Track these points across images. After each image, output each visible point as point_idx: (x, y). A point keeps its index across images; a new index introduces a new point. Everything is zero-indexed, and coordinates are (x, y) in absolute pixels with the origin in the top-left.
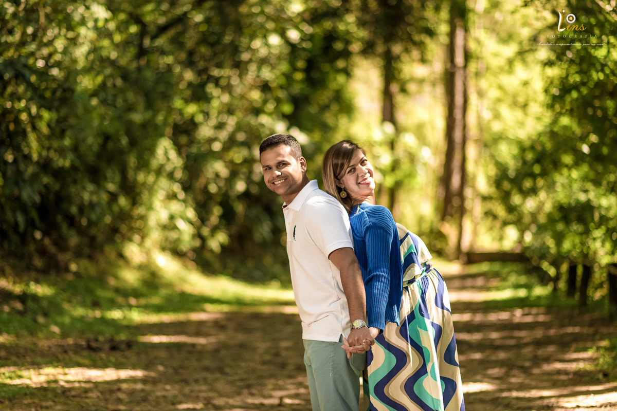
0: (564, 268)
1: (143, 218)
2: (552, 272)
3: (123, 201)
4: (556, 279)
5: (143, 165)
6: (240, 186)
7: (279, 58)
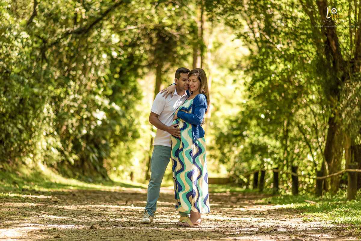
0: (252, 177)
1: (34, 144)
2: (245, 180)
3: (24, 136)
4: (247, 184)
5: (36, 117)
6: (84, 132)
7: (105, 66)
